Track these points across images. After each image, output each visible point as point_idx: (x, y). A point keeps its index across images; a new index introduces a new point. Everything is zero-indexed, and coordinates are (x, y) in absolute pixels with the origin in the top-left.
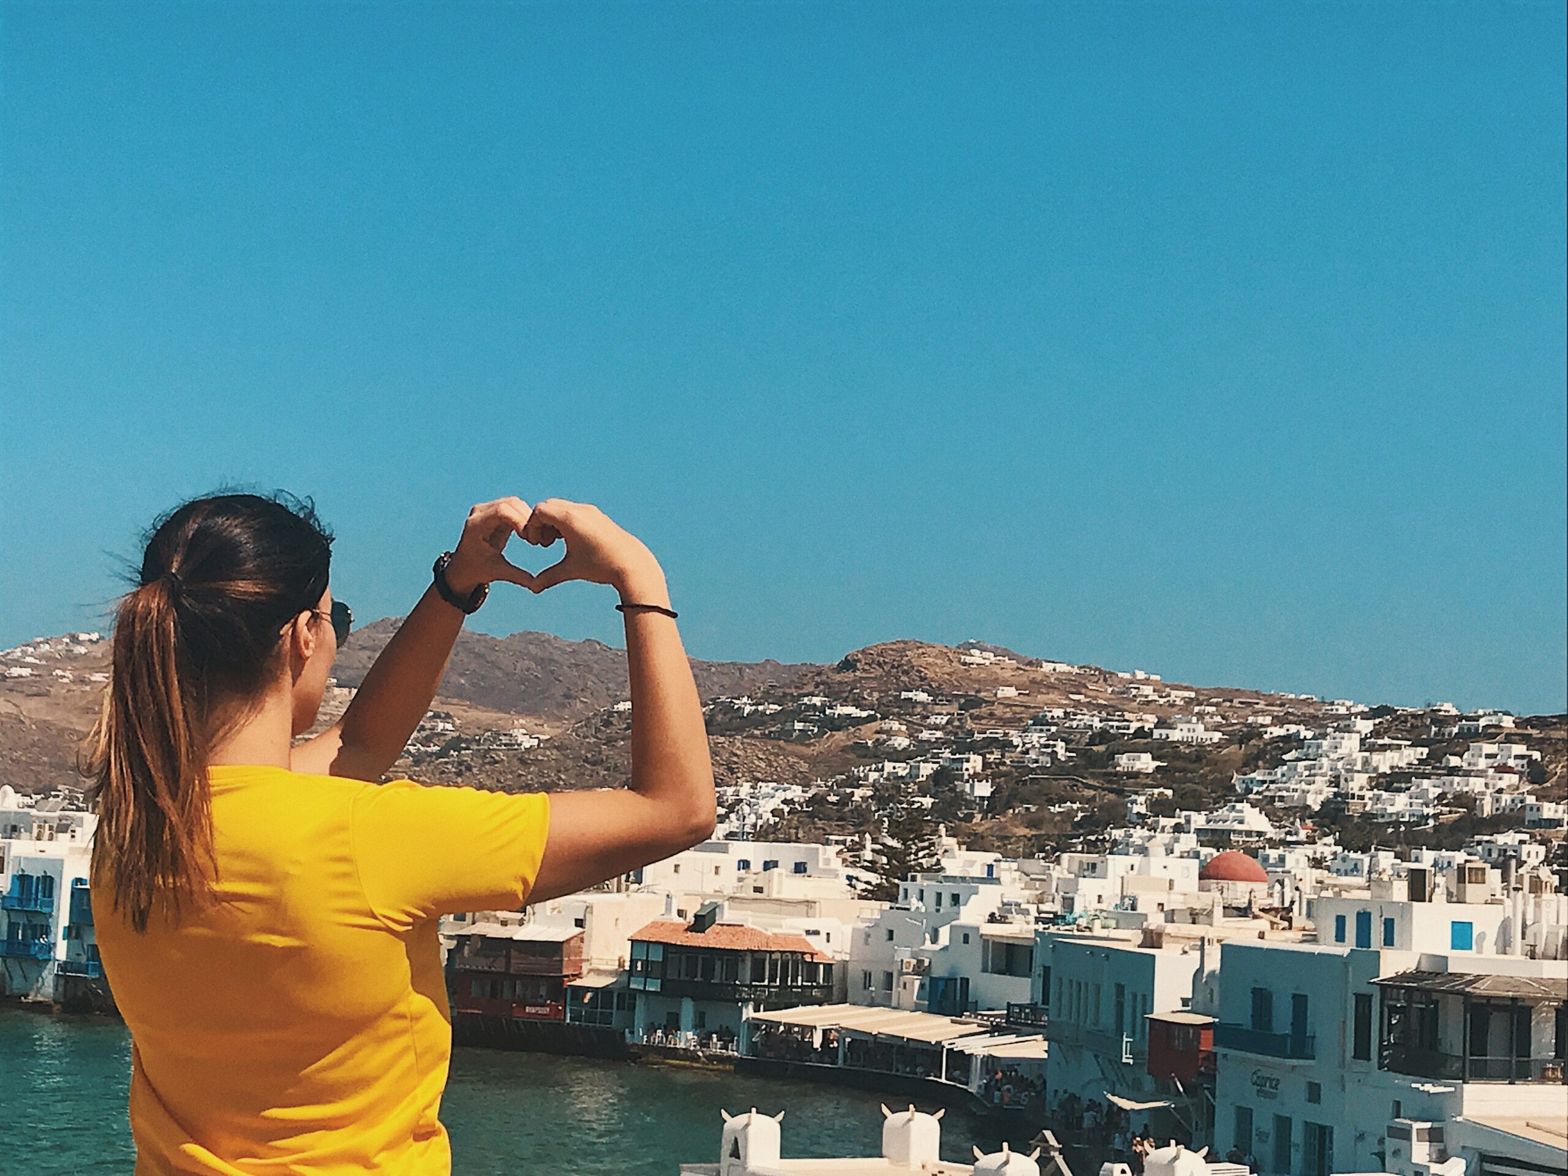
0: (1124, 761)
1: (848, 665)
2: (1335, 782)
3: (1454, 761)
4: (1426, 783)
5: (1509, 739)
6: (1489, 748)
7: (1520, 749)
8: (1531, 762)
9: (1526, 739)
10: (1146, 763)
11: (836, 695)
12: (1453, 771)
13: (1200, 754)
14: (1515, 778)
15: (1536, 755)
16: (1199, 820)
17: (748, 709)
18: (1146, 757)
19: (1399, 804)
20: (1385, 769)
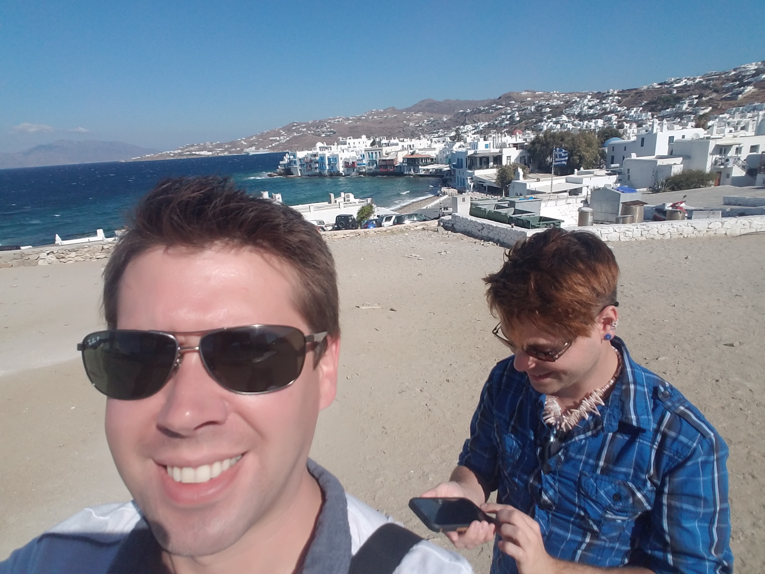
0: (543, 110)
1: (500, 98)
2: (581, 109)
3: (604, 101)
4: (597, 107)
5: (615, 95)
6: (611, 98)
7: (616, 97)
8: (618, 100)
9: (619, 96)
10: (548, 110)
11: (498, 104)
12: (603, 104)
13: (558, 107)
14: (615, 103)
15: (620, 98)
16: (554, 119)
17: (482, 109)
18: (548, 109)
19: (591, 112)
20: (591, 105)
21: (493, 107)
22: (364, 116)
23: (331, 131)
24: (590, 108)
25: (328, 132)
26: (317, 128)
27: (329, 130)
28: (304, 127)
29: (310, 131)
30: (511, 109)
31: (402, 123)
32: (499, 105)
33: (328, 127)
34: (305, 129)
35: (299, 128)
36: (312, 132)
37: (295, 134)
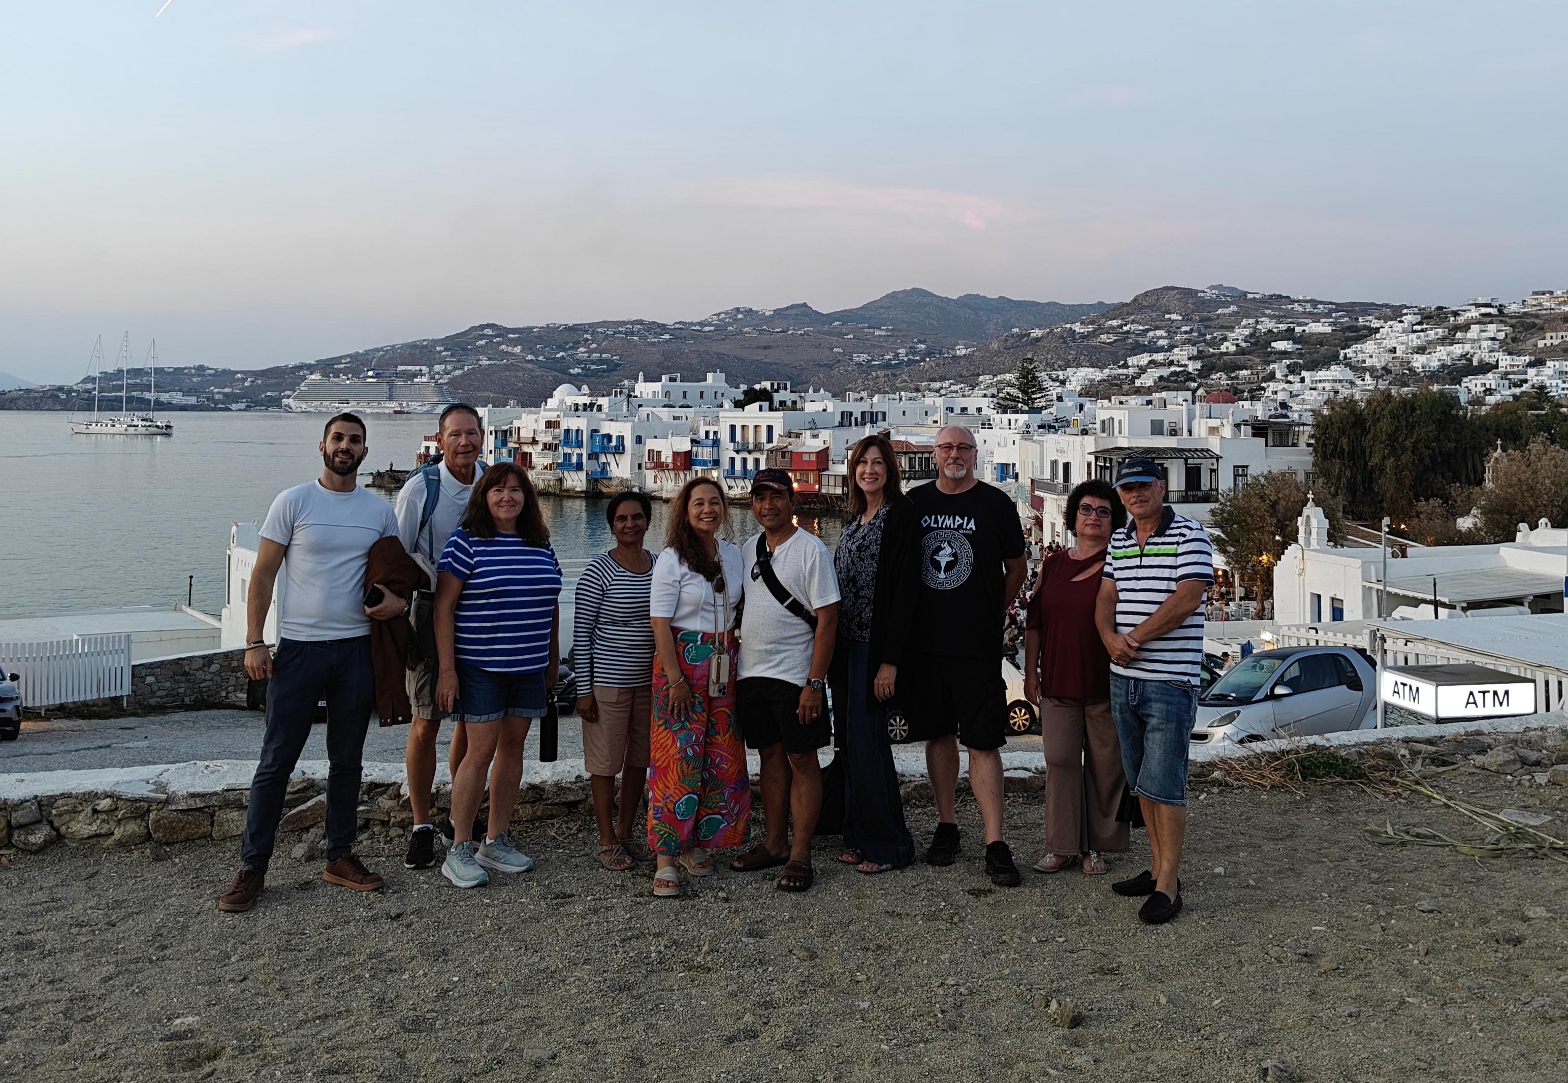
0: (1276, 346)
1: (1134, 300)
10: (1288, 346)
11: (1127, 319)
13: (1320, 339)
18: (1289, 343)
21: (1112, 328)
22: (710, 325)
23: (601, 361)
24: (1421, 350)
25: (593, 363)
26: (561, 348)
27: (596, 356)
28: (514, 343)
29: (537, 356)
30: (1169, 337)
31: (827, 352)
32: (1133, 322)
33: (594, 346)
34: (518, 349)
35: (500, 344)
36: (541, 358)
37: (485, 362)
